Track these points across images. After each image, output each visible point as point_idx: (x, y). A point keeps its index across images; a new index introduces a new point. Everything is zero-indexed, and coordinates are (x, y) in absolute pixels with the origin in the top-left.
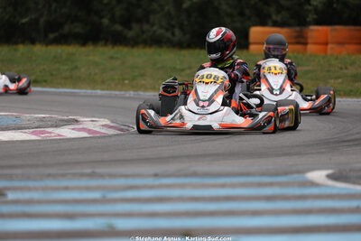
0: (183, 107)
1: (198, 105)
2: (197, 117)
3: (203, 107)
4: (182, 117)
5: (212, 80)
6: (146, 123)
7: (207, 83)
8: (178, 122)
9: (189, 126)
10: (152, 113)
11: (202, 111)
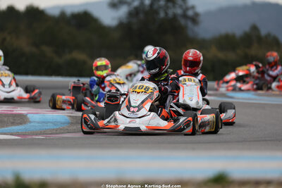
0: (117, 112)
1: (129, 110)
2: (129, 120)
3: (133, 112)
4: (116, 120)
5: (143, 90)
6: (87, 125)
7: (138, 93)
8: (113, 124)
9: (122, 127)
10: (92, 117)
11: (132, 115)
